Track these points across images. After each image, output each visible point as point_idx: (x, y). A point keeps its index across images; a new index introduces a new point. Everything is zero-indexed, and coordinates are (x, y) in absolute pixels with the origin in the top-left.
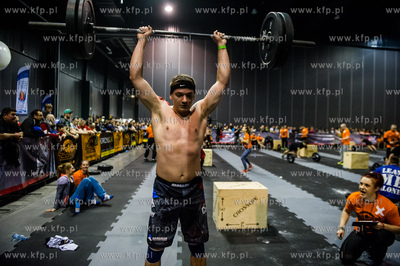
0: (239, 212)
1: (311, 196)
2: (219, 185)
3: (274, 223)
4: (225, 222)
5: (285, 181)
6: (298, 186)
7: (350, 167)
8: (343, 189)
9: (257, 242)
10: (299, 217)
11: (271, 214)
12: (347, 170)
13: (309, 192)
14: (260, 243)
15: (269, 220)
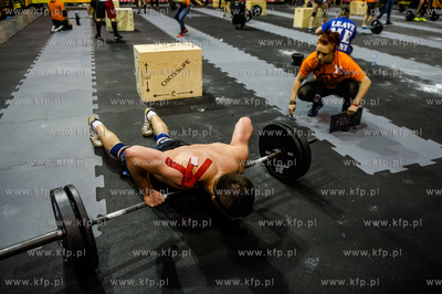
0: (169, 79)
1: (255, 58)
2: (140, 49)
3: (211, 90)
4: (152, 93)
5: (226, 44)
6: (240, 49)
7: (301, 26)
8: (290, 50)
9: (191, 111)
10: (239, 82)
11: (208, 81)
12: (298, 29)
13: (253, 54)
14: (195, 111)
15: (204, 87)
